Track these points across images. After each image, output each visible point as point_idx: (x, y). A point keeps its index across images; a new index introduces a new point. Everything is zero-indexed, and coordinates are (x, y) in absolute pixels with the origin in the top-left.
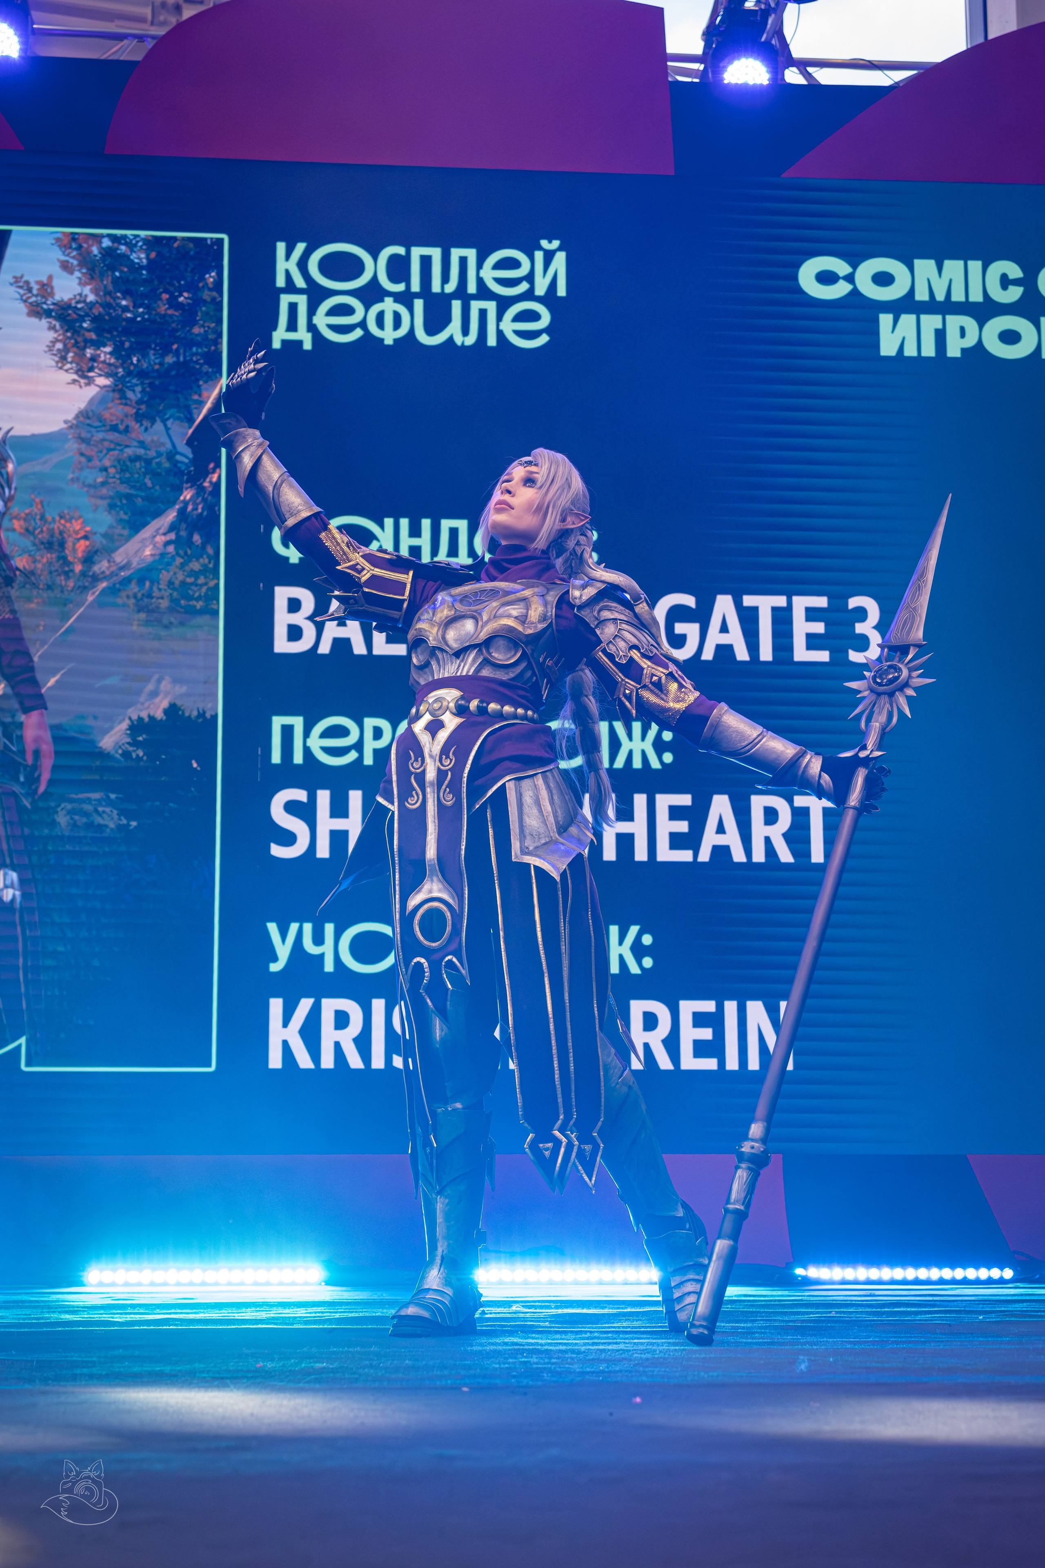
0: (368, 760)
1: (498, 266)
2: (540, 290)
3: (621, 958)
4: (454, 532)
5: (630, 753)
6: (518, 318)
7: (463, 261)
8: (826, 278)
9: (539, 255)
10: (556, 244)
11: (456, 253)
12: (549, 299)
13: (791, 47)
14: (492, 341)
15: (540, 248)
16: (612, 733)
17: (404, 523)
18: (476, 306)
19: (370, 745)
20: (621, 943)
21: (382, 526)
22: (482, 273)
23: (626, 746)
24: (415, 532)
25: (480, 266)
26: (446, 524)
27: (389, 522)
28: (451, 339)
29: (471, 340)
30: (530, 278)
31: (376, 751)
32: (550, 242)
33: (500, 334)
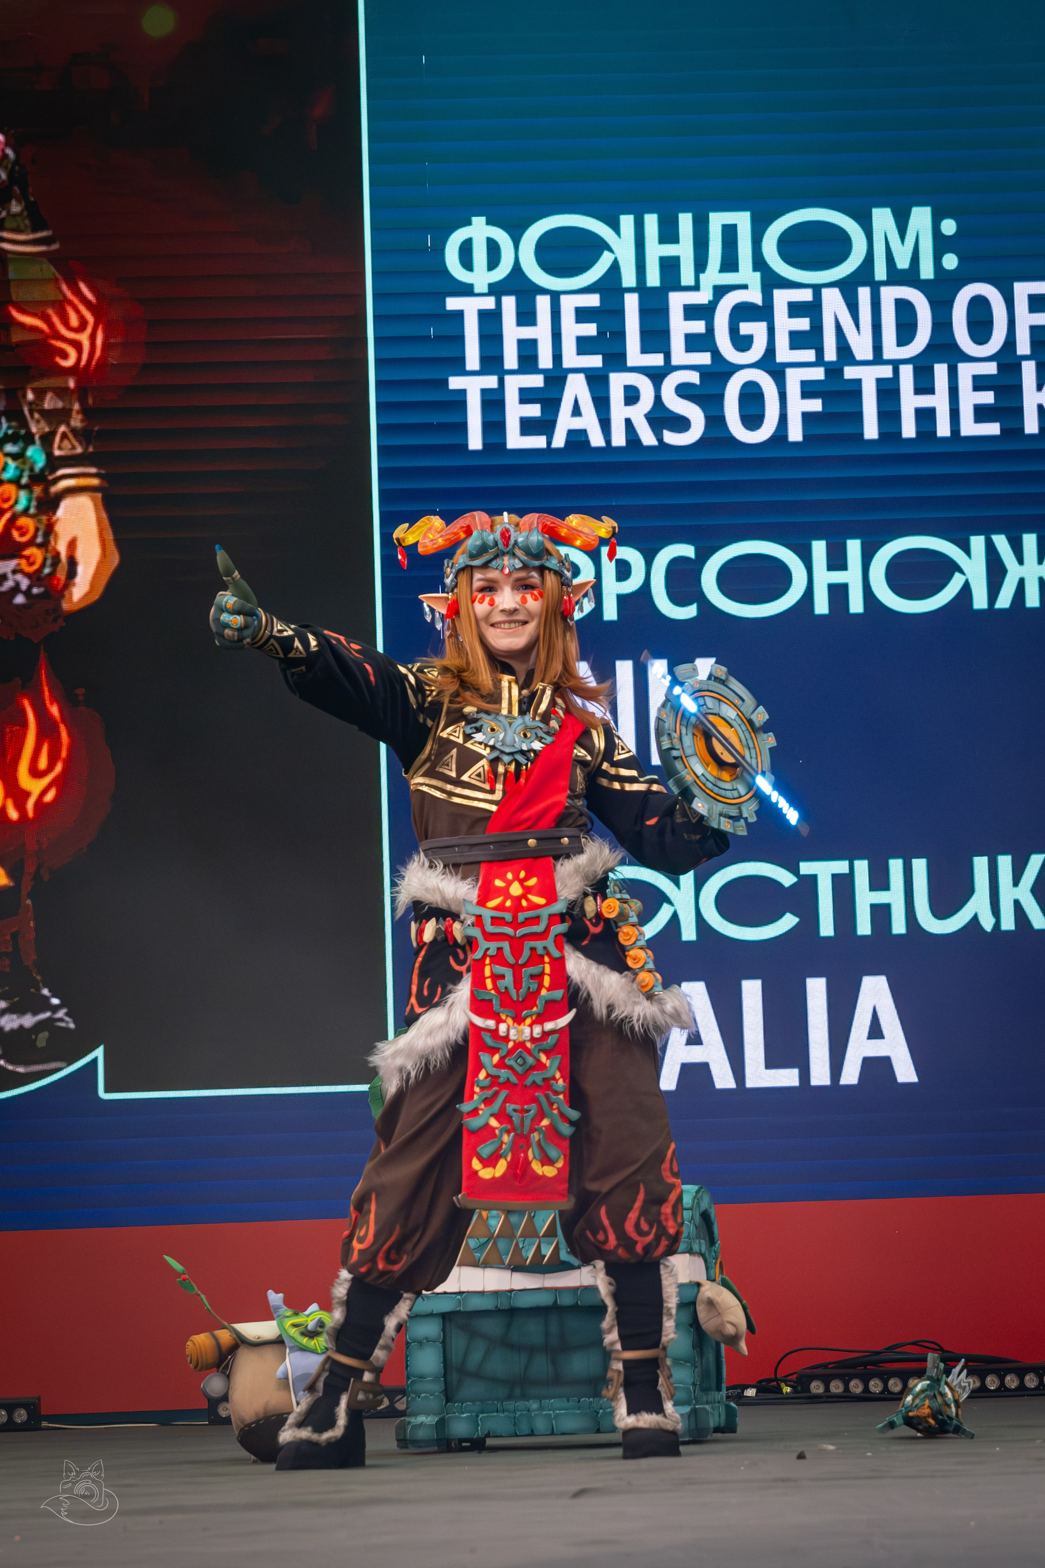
0: (610, 613)
3: (1017, 904)
4: (730, 233)
5: (1021, 583)
16: (991, 549)
17: (651, 222)
19: (612, 589)
20: (1016, 882)
21: (615, 227)
23: (1014, 572)
24: (669, 235)
26: (717, 220)
27: (627, 222)
31: (622, 600)
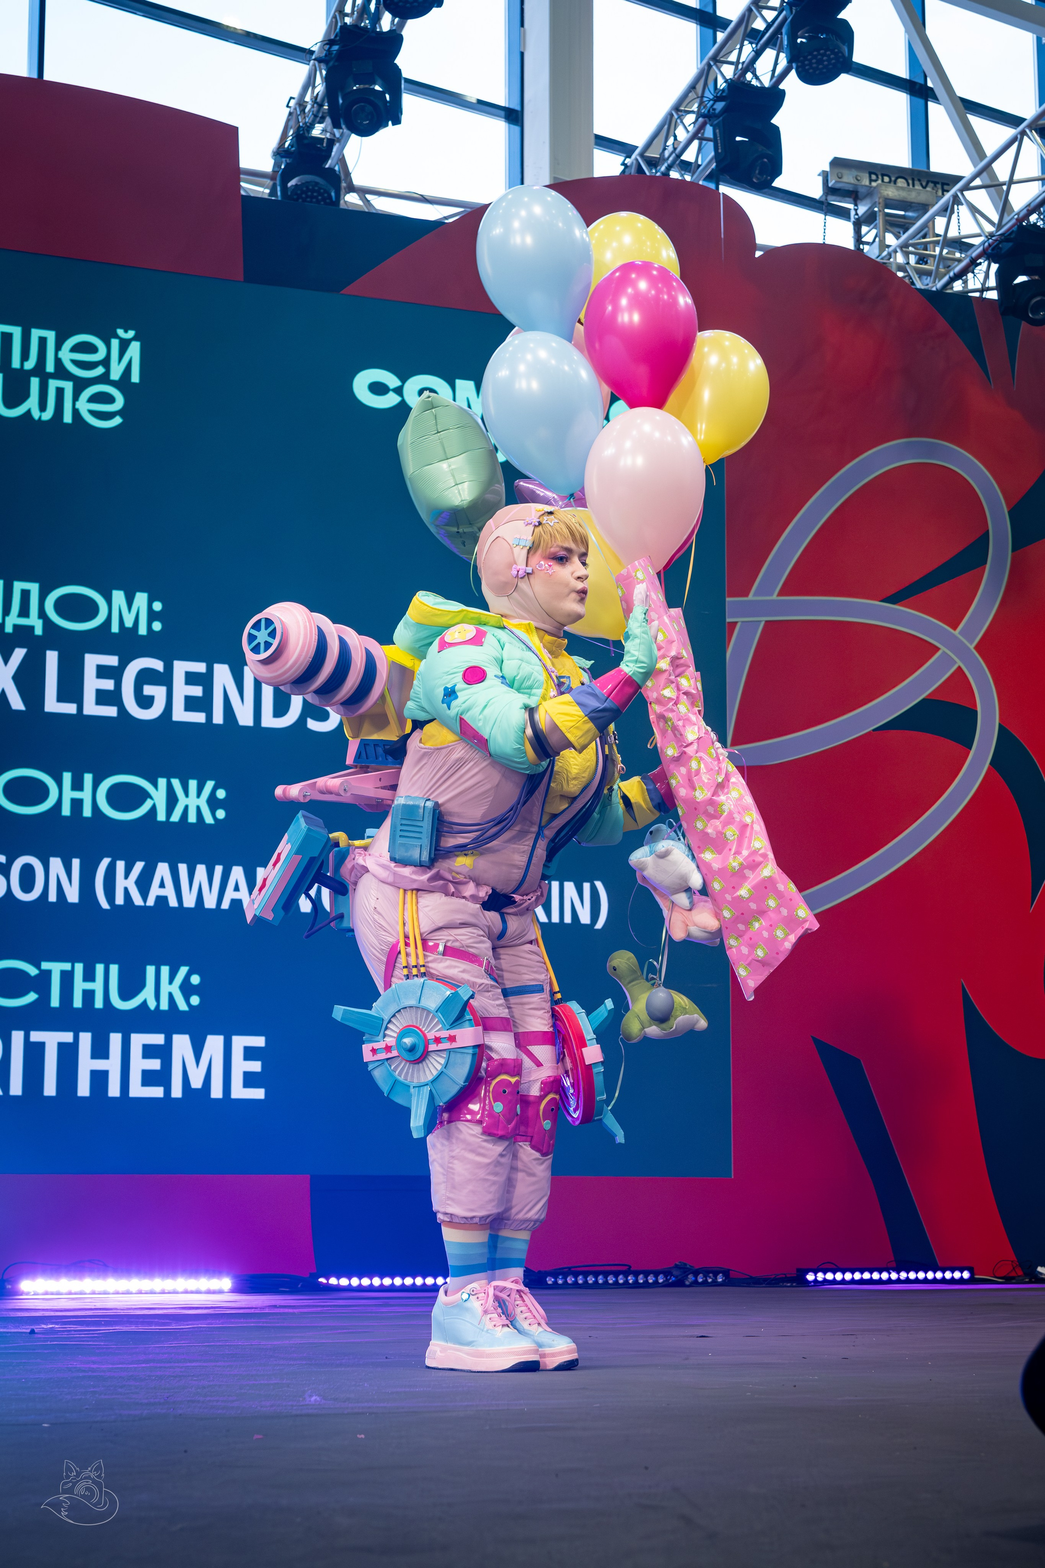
1: (76, 349)
2: (116, 373)
3: (170, 995)
5: (186, 809)
6: (93, 399)
7: (43, 341)
8: (378, 388)
9: (115, 343)
10: (131, 334)
11: (36, 334)
12: (123, 383)
13: (352, 175)
14: (68, 418)
15: (116, 336)
18: (53, 384)
20: (170, 982)
22: (61, 354)
23: (183, 801)
25: (58, 347)
26: (18, 586)
28: (29, 412)
29: (47, 415)
30: (106, 363)
32: (126, 331)
33: (76, 413)
